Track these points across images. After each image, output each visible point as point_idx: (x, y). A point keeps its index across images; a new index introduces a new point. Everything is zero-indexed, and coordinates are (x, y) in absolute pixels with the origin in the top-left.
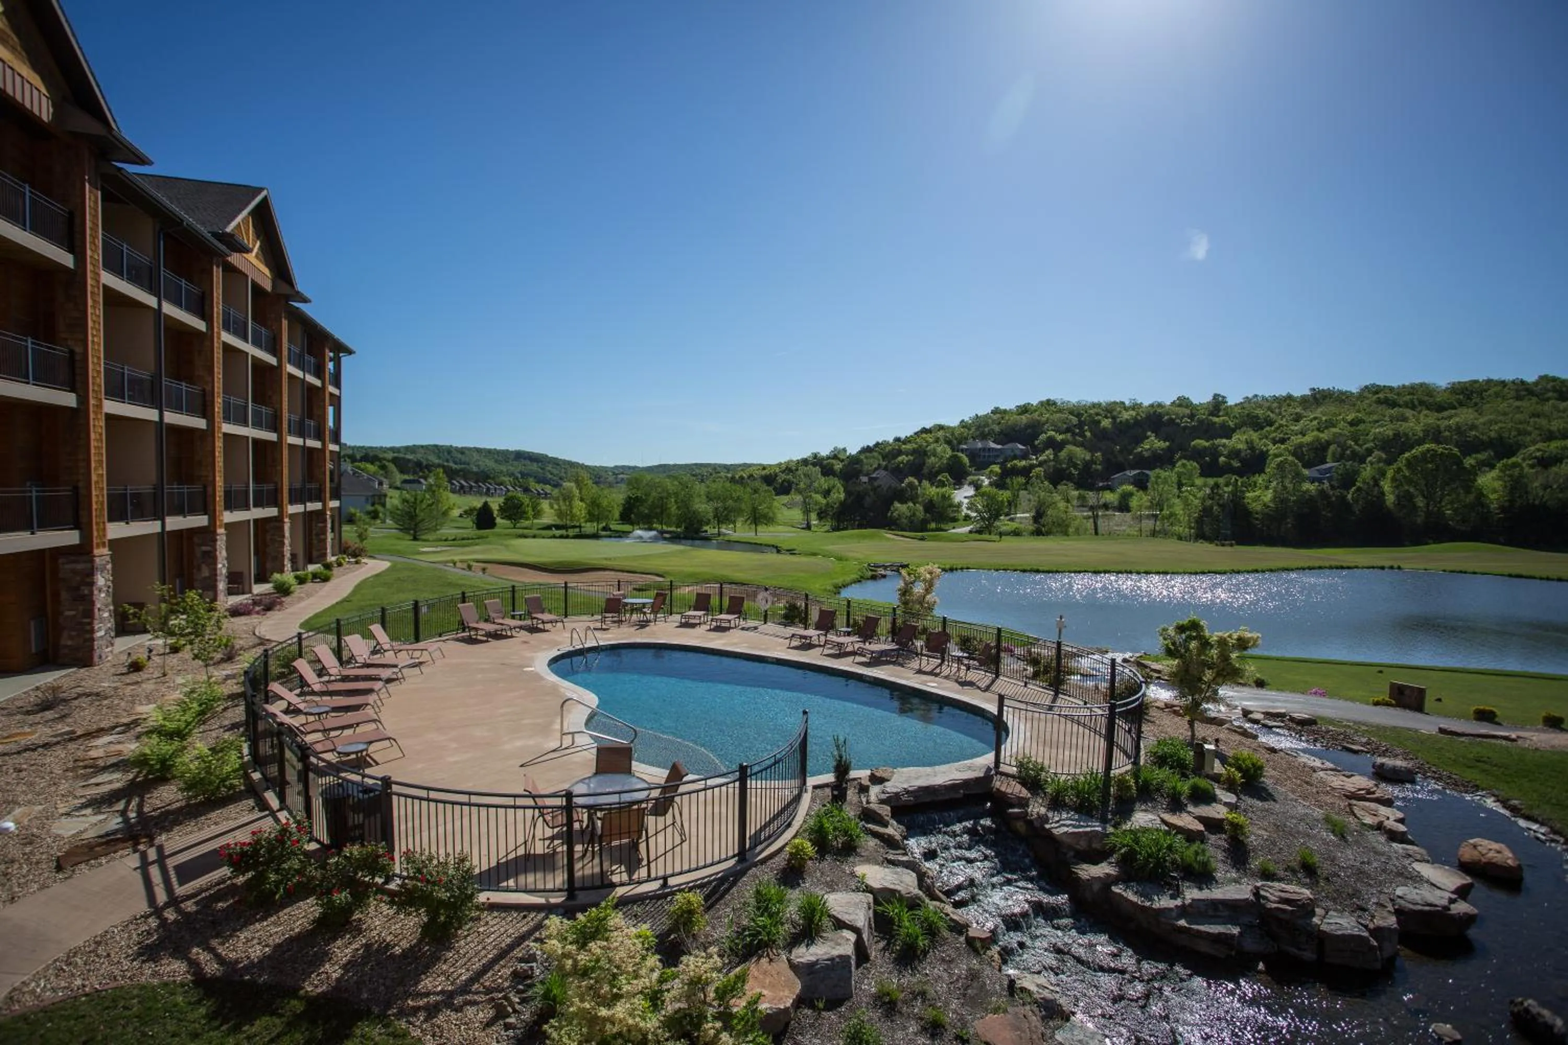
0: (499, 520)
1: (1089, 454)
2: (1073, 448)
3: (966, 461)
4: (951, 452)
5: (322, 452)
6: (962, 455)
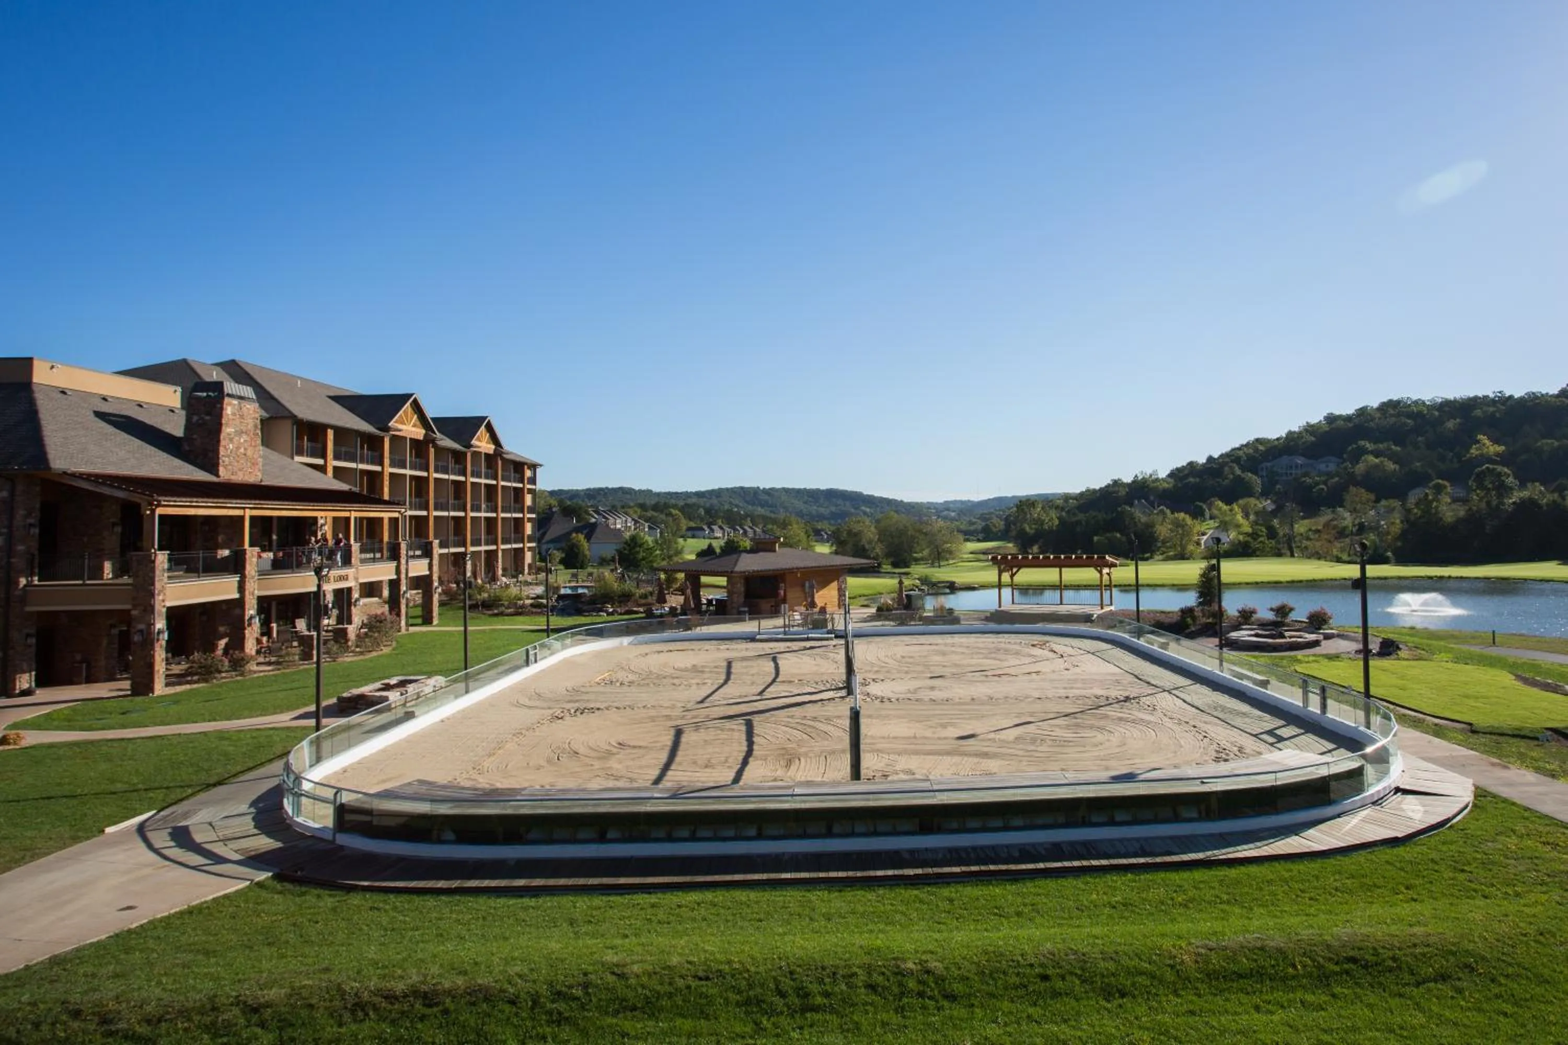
1: (1391, 466)
2: (1372, 459)
3: (1256, 481)
4: (1238, 472)
5: (523, 519)
6: (1250, 475)
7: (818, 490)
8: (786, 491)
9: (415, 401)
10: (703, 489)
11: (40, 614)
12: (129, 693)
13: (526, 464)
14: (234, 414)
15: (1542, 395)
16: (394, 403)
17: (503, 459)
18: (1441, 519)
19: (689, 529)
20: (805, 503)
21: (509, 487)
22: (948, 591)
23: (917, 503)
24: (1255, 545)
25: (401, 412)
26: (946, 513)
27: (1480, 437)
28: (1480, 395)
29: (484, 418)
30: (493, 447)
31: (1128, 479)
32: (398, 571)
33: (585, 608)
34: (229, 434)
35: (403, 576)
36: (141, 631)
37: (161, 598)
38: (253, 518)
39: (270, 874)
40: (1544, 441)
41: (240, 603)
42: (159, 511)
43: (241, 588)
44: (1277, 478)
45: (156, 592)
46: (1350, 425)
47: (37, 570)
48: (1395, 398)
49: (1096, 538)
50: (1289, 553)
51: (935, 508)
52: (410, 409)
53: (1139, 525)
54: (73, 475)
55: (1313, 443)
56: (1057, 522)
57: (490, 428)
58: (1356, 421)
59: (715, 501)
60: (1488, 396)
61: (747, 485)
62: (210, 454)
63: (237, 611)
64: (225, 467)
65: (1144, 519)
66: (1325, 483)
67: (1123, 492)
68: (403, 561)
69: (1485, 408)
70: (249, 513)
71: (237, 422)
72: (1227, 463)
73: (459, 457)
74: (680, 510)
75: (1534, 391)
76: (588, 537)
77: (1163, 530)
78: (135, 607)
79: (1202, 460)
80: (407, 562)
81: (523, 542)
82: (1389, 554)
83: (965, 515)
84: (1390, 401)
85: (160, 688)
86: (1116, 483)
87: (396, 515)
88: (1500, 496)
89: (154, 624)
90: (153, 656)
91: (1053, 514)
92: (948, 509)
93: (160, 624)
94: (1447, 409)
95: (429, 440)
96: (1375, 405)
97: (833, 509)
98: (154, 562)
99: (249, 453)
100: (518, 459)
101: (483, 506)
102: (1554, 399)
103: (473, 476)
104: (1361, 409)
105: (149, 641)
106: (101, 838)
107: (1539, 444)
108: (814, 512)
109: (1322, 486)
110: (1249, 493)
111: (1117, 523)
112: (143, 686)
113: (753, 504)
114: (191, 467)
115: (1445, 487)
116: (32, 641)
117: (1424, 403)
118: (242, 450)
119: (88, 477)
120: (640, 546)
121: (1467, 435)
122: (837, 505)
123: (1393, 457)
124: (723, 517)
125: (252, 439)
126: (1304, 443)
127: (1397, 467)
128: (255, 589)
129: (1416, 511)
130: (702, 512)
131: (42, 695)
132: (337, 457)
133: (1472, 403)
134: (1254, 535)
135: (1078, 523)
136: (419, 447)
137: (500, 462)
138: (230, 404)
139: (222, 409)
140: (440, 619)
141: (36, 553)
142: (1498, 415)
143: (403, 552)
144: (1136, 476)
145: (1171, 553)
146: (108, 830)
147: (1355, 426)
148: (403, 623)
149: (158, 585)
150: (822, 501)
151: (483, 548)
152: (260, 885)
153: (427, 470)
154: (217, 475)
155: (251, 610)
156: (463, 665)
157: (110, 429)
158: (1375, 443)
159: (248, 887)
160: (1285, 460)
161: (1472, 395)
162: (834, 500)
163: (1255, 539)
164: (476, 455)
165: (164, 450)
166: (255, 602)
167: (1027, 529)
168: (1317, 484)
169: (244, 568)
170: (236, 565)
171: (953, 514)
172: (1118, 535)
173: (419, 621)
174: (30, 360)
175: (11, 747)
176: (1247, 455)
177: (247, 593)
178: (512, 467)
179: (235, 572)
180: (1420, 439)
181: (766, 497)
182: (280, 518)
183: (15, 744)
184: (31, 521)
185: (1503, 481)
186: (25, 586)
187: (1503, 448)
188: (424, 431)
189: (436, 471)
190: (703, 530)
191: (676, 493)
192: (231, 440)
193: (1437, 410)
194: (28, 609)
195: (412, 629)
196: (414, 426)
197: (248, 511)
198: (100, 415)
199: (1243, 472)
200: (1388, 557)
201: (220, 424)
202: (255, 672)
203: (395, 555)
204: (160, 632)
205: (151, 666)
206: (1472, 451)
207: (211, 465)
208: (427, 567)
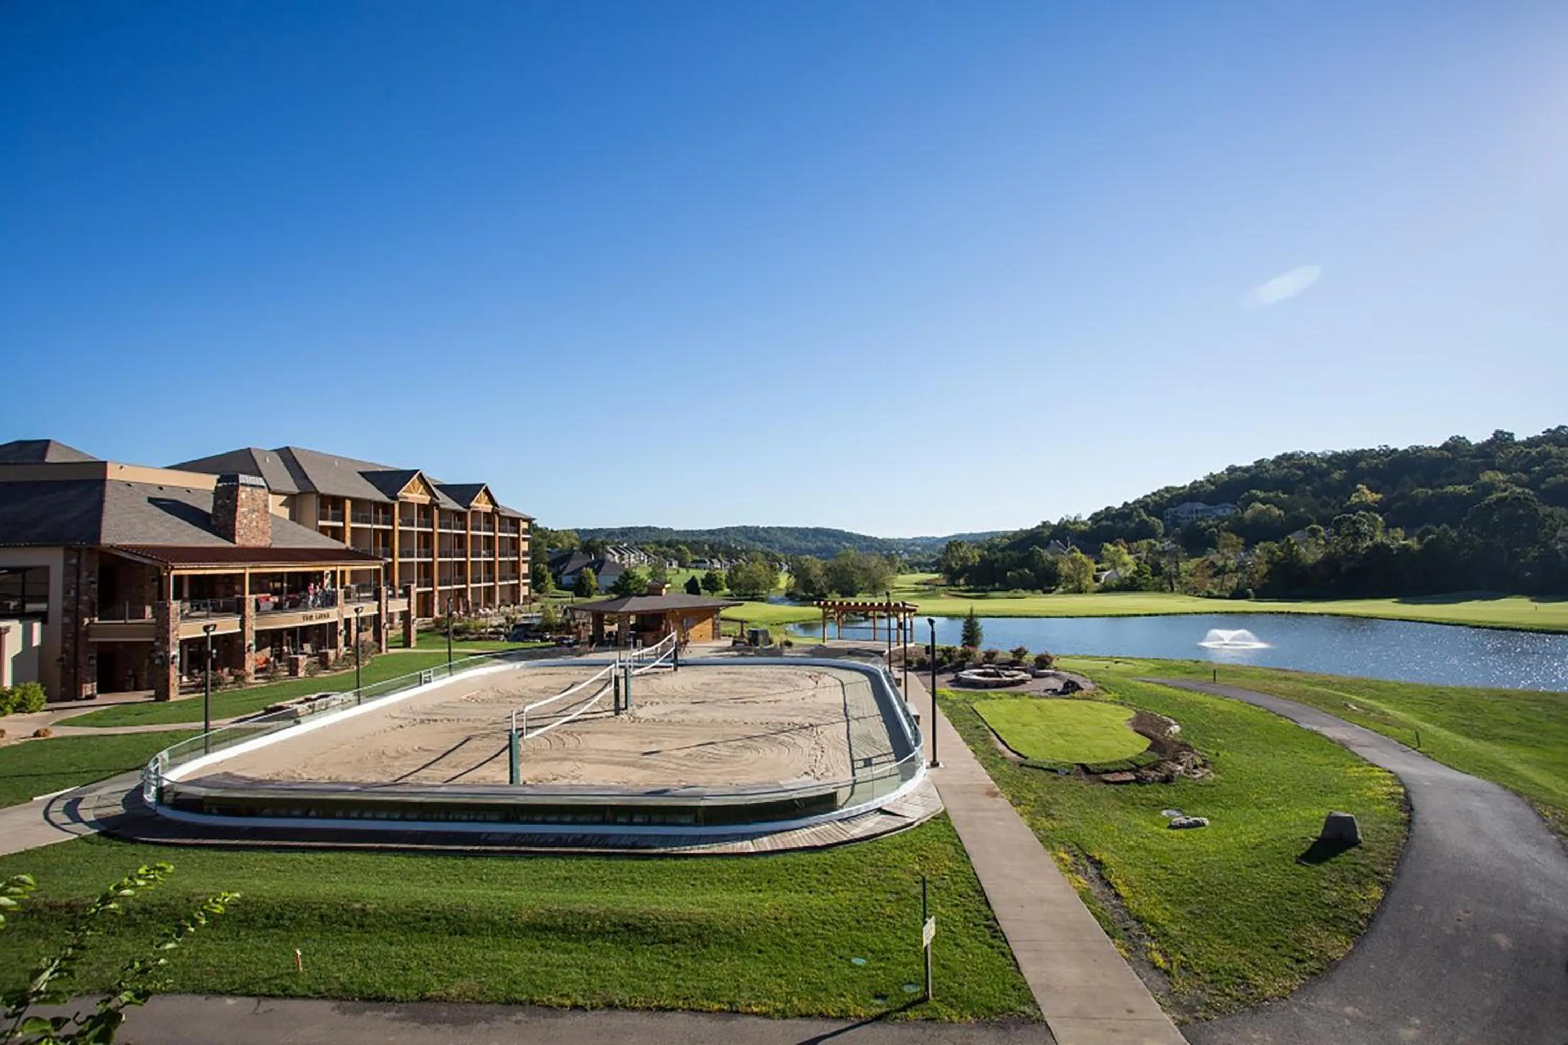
0: (702, 591)
1: (1277, 512)
2: (1259, 506)
3: (1158, 525)
4: (1145, 517)
5: (518, 561)
6: (1153, 518)
7: (807, 528)
8: (782, 529)
9: (421, 475)
10: (714, 528)
11: (100, 643)
12: (153, 699)
13: (520, 518)
14: (247, 498)
15: (1426, 449)
16: (403, 477)
17: (501, 517)
18: (1300, 561)
19: (694, 561)
20: (796, 539)
21: (506, 537)
22: (863, 618)
23: (890, 540)
24: (1140, 580)
25: (409, 483)
26: (912, 548)
27: (1359, 486)
28: (1366, 449)
29: (482, 485)
30: (491, 507)
31: (1055, 521)
32: (379, 609)
33: (531, 635)
34: (243, 513)
35: (383, 612)
36: (161, 657)
37: (175, 633)
38: (251, 575)
39: (97, 831)
40: (1420, 490)
41: (241, 635)
42: (173, 573)
43: (242, 624)
44: (1179, 521)
45: (171, 629)
46: (1247, 475)
47: (96, 613)
48: (1289, 452)
49: (1008, 574)
50: (1170, 588)
51: (904, 544)
52: (417, 481)
53: (1046, 563)
54: (118, 548)
55: (1213, 492)
56: (978, 559)
57: (487, 492)
58: (1253, 472)
59: (722, 538)
60: (1373, 450)
61: (748, 524)
62: (230, 527)
63: (240, 641)
64: (240, 536)
65: (1050, 558)
66: (1216, 527)
67: (1047, 532)
68: (383, 601)
69: (1369, 460)
70: (248, 571)
71: (250, 504)
72: (1136, 509)
73: (461, 516)
74: (688, 547)
75: (1417, 444)
76: (597, 572)
77: (1065, 567)
78: (157, 639)
79: (1118, 505)
80: (387, 602)
81: (518, 578)
82: (1250, 590)
83: (928, 549)
84: (1285, 455)
85: (174, 696)
86: (1045, 525)
87: (378, 567)
88: (1355, 541)
89: (169, 652)
90: (168, 674)
91: (977, 552)
92: (913, 544)
93: (175, 652)
94: (1334, 461)
95: (433, 504)
96: (1271, 458)
97: (819, 544)
98: (169, 608)
99: (260, 525)
100: (514, 515)
101: (483, 552)
102: (1434, 452)
103: (472, 529)
104: (1258, 461)
105: (166, 662)
106: (30, 803)
107: (1414, 492)
108: (803, 547)
109: (1214, 530)
110: (1151, 534)
111: (1028, 561)
112: (162, 695)
113: (754, 540)
114: (215, 537)
115: (1320, 531)
116: (94, 662)
117: (1315, 455)
118: (254, 524)
119: (127, 549)
120: (633, 578)
121: (1348, 486)
122: (821, 541)
123: (1279, 505)
124: (723, 552)
125: (262, 515)
126: (1205, 491)
127: (1282, 513)
128: (254, 624)
129: (1279, 553)
130: (706, 548)
131: (101, 699)
132: (354, 520)
133: (1359, 455)
134: (1139, 572)
135: (997, 560)
136: (426, 511)
137: (497, 519)
138: (243, 491)
139: (237, 495)
140: (417, 644)
141: (96, 601)
142: (1381, 466)
143: (383, 594)
144: (1062, 519)
145: (1071, 587)
146: (35, 799)
147: (1252, 477)
148: (383, 647)
149: (172, 625)
150: (810, 538)
151: (483, 585)
152: (84, 839)
153: (432, 527)
154: (234, 543)
155: (250, 640)
156: (356, 685)
157: (158, 511)
158: (1265, 492)
159: (74, 840)
160: (1187, 505)
161: (1358, 449)
162: (820, 537)
163: (1140, 576)
164: (476, 513)
165: (195, 524)
166: (253, 635)
167: (953, 564)
168: (1210, 527)
169: (244, 610)
170: (238, 608)
171: (918, 549)
172: (1027, 571)
173: (401, 644)
174: (105, 463)
175: (41, 738)
176: (1155, 502)
177: (246, 629)
178: (508, 521)
179: (238, 613)
180: (1308, 488)
181: (765, 535)
182: (289, 573)
183: (44, 736)
184: (92, 579)
185: (1358, 528)
186: (88, 625)
187: (1380, 496)
188: (429, 498)
189: (440, 527)
190: (705, 562)
191: (692, 531)
192: (245, 517)
193: (1326, 462)
194: (91, 640)
195: (391, 651)
196: (421, 494)
197: (247, 570)
198: (152, 501)
199: (1148, 516)
200: (1248, 594)
201: (236, 506)
202: (250, 684)
203: (377, 597)
204: (174, 657)
205: (167, 680)
206: (1352, 498)
207: (231, 537)
208: (406, 604)
